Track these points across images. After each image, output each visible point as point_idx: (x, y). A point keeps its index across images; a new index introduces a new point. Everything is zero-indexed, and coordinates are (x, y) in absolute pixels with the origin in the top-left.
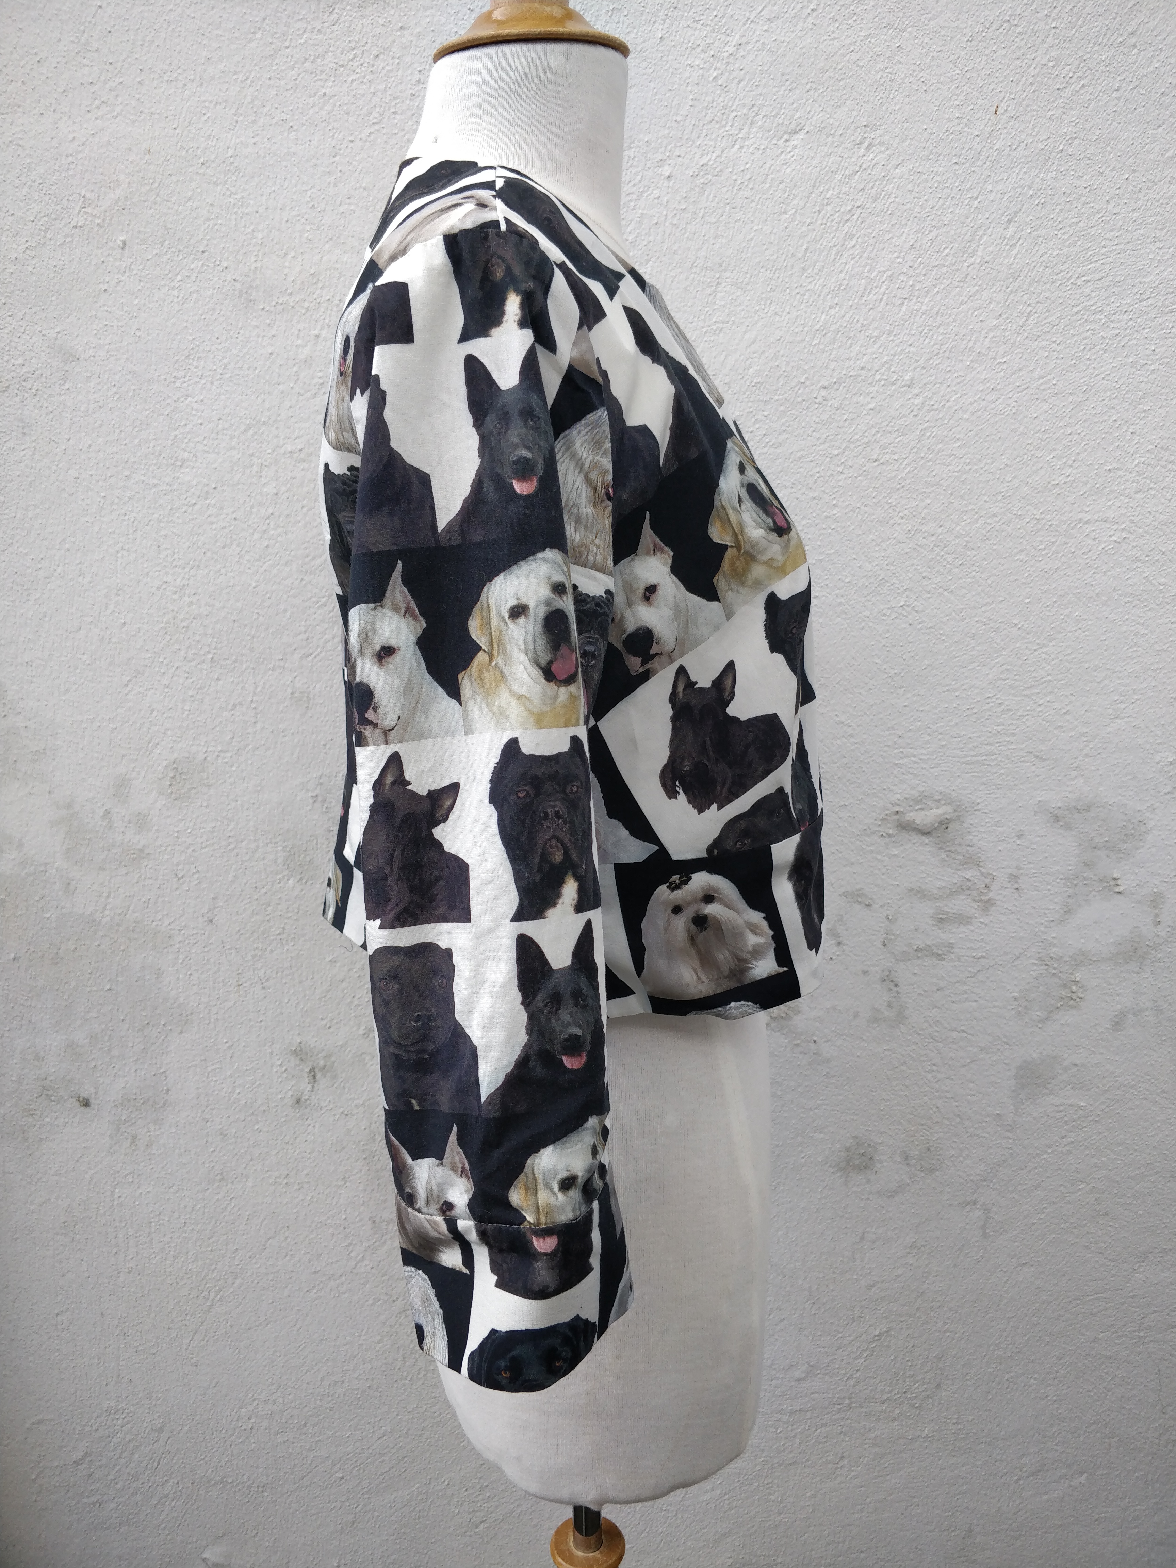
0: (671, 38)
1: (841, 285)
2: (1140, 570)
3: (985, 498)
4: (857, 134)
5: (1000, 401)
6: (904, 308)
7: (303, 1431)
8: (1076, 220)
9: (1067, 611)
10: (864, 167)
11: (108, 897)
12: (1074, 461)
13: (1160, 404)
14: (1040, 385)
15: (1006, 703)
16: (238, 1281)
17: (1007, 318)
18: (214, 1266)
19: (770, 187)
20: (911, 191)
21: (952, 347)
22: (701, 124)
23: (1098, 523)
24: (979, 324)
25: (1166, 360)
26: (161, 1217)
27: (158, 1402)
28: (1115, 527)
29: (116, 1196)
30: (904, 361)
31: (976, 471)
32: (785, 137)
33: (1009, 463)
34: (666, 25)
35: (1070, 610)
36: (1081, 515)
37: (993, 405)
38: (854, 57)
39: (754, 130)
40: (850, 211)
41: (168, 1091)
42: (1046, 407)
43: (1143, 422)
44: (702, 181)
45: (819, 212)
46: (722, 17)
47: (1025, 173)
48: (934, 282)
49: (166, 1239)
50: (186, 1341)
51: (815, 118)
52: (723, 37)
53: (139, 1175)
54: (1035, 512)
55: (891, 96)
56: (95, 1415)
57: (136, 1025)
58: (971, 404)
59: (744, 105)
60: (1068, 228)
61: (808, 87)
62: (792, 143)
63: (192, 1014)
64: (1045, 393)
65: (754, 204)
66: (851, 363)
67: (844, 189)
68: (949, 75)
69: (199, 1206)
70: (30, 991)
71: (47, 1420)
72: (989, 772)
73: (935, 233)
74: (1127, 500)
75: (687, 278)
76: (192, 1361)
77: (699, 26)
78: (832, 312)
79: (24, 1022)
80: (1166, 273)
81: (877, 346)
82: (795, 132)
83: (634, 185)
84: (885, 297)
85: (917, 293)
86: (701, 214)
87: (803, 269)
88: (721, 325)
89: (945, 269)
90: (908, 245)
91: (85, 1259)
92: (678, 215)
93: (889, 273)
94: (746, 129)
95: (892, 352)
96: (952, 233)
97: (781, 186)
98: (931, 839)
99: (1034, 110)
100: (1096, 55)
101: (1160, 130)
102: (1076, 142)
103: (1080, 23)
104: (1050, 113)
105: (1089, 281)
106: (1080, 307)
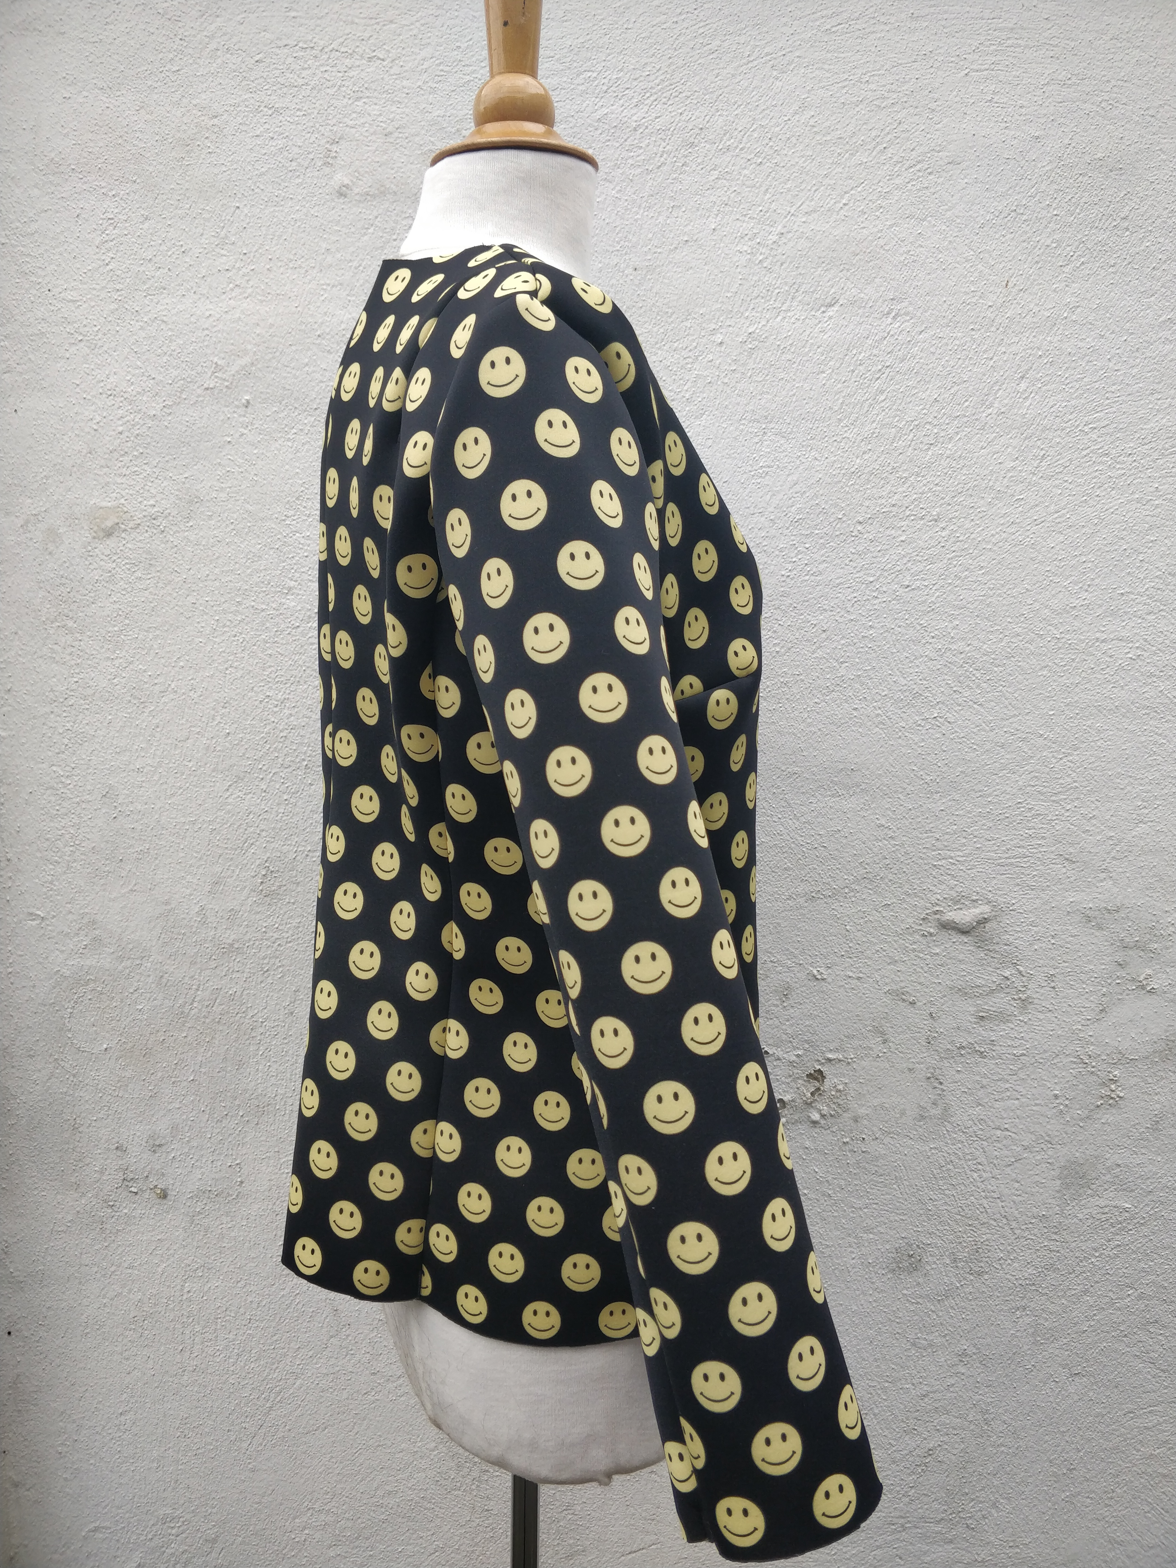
0: (723, 229)
1: (874, 433)
2: (1155, 684)
3: (1009, 620)
4: (884, 306)
5: (1019, 533)
6: (930, 453)
7: (356, 1544)
8: (1081, 376)
9: (1089, 723)
10: (891, 333)
11: (197, 990)
12: (1089, 585)
13: (1165, 535)
14: (1056, 518)
15: (1037, 808)
16: (298, 1383)
17: (1023, 461)
18: (276, 1365)
19: (810, 351)
20: (933, 353)
21: (975, 486)
22: (749, 299)
23: (1114, 642)
24: (998, 466)
25: (1169, 496)
26: (228, 1313)
27: (214, 1510)
28: (1130, 645)
29: (186, 1290)
30: (931, 498)
31: (999, 595)
32: (823, 309)
33: (1029, 587)
34: (719, 219)
35: (1092, 721)
36: (1098, 635)
37: (1013, 537)
38: (881, 242)
39: (796, 303)
40: (880, 370)
41: (242, 1182)
42: (1061, 538)
43: (1150, 551)
44: (750, 346)
45: (853, 371)
46: (767, 212)
47: (1034, 336)
48: (957, 430)
49: (231, 1336)
50: (245, 1445)
51: (848, 293)
52: (767, 228)
53: (209, 1269)
54: (1055, 632)
55: (914, 274)
56: (152, 1522)
57: (216, 1115)
58: (993, 535)
59: (786, 283)
60: (1075, 383)
61: (842, 267)
62: (827, 314)
63: (269, 1105)
64: (1060, 525)
65: (795, 365)
66: (883, 501)
67: (875, 352)
68: (965, 256)
69: (264, 1302)
70: (119, 1081)
71: (103, 1528)
72: (1023, 873)
73: (956, 388)
74: (1140, 621)
75: (737, 429)
76: (250, 1466)
77: (747, 219)
78: (866, 457)
79: (110, 1112)
80: (1165, 420)
81: (907, 485)
82: (831, 305)
83: (690, 351)
84: (913, 443)
85: (941, 440)
86: (749, 375)
87: (840, 420)
88: (767, 470)
89: (965, 419)
90: (932, 399)
91: (152, 1356)
92: (729, 376)
93: (916, 423)
94: (788, 303)
95: (921, 491)
96: (971, 388)
97: (819, 350)
98: (970, 938)
99: (1040, 284)
100: (1094, 237)
101: (1153, 298)
102: (1079, 310)
103: (1078, 211)
104: (1055, 286)
105: (1095, 428)
106: (1088, 451)
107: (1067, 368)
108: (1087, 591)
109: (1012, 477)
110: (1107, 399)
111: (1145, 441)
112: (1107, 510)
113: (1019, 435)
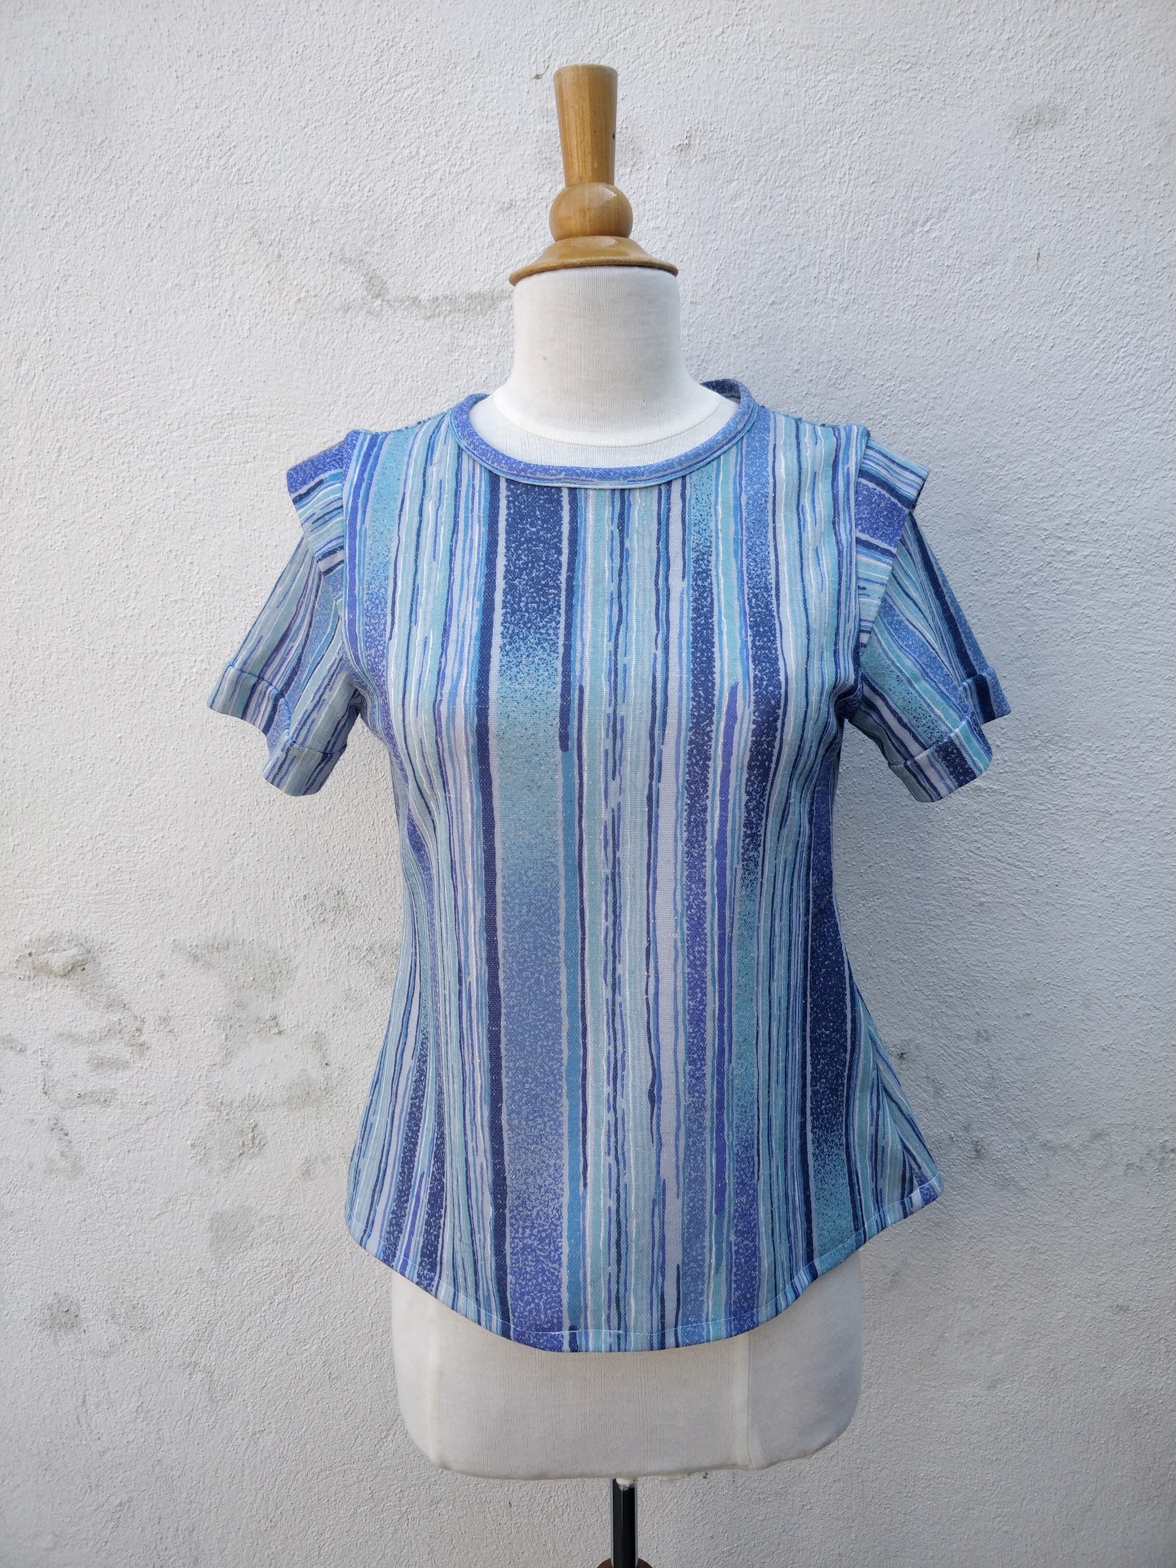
8: (86, 355)
12: (137, 593)
31: (38, 607)
98: (70, 981)
100: (73, 194)
101: (155, 261)
102: (72, 279)
103: (51, 163)
104: (38, 253)
105: (113, 415)
106: (109, 441)
107: (70, 347)
108: (135, 599)
109: (28, 473)
110: (122, 380)
111: (172, 427)
112: (142, 507)
113: (28, 425)
